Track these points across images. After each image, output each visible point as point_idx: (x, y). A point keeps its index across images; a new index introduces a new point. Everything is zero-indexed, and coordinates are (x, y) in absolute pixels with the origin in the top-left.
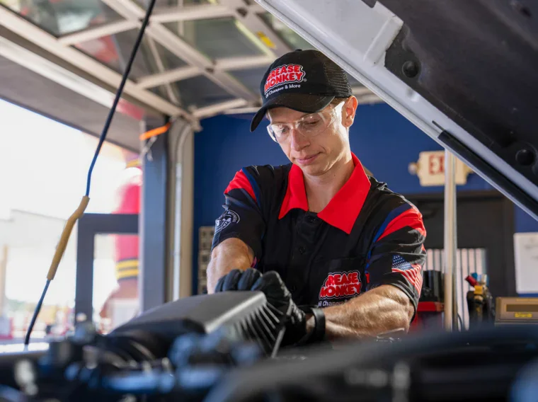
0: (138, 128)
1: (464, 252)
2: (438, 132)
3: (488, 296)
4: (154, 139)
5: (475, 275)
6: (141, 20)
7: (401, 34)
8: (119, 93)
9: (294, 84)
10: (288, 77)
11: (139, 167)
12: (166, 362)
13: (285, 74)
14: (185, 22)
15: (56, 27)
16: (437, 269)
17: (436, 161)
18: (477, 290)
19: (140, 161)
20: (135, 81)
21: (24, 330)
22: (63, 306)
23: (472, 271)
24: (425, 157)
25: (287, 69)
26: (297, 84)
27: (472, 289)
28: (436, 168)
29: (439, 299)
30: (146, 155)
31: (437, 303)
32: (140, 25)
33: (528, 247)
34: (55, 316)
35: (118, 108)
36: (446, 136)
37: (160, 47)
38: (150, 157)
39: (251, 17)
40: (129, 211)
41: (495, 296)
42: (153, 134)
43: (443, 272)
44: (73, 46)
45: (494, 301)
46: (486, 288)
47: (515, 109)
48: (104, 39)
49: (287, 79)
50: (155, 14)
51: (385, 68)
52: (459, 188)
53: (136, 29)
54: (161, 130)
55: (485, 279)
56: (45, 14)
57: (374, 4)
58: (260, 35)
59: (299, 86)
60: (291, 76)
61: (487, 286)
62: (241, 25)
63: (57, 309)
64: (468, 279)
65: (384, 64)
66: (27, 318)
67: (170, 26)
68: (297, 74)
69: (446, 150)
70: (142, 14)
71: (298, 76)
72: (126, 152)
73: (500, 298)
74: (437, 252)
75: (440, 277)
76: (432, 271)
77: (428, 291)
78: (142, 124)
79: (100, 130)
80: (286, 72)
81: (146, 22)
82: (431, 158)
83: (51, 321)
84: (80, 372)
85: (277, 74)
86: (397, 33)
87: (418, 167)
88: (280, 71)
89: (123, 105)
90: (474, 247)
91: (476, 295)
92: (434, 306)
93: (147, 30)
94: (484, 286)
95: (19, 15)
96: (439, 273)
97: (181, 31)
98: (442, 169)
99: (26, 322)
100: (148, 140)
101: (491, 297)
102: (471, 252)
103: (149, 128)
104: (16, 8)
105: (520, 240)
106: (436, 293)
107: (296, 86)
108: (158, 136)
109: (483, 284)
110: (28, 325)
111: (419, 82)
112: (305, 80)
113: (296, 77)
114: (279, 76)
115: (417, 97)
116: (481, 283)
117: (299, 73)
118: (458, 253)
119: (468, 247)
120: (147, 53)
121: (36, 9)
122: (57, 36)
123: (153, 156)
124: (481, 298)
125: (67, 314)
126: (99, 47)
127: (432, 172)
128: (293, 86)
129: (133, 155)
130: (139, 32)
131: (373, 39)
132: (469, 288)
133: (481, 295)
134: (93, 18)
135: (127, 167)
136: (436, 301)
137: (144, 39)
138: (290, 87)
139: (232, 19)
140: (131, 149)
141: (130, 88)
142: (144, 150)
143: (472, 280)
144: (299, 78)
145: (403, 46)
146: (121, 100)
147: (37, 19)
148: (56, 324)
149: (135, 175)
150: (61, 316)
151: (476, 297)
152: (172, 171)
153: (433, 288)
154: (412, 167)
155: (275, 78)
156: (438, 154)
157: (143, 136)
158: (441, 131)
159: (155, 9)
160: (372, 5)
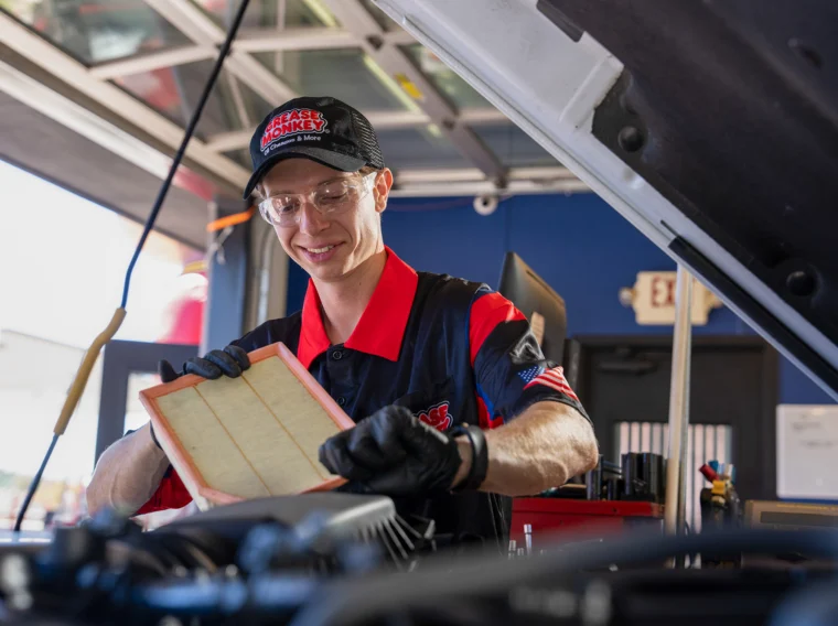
0: (205, 212)
1: (699, 429)
2: (669, 239)
3: (732, 498)
4: (228, 231)
5: (714, 464)
6: (218, 46)
7: (620, 82)
8: (179, 156)
9: (311, 135)
10: (302, 125)
11: (203, 273)
12: (231, 571)
13: (297, 121)
14: (286, 53)
15: (88, 51)
16: (656, 451)
17: (662, 286)
18: (716, 487)
19: (206, 264)
20: (204, 140)
21: (12, 517)
22: (73, 483)
23: (710, 458)
24: (645, 280)
25: (300, 115)
26: (314, 135)
27: (709, 485)
28: (661, 298)
29: (657, 498)
30: (216, 254)
31: (654, 505)
32: (216, 54)
33: (798, 427)
34: (61, 499)
35: (176, 180)
36: (680, 245)
37: (245, 89)
38: (221, 259)
39: (388, 50)
40: (184, 340)
41: (743, 498)
42: (228, 223)
43: (665, 457)
44: (111, 82)
45: (742, 505)
46: (730, 486)
47: (788, 208)
48: (158, 73)
49: (301, 128)
50: (240, 38)
51: (592, 136)
52: (695, 330)
53: (209, 60)
54: (241, 218)
55: (729, 471)
56: (71, 31)
57: (580, 35)
58: (400, 79)
59: (319, 138)
60: (306, 124)
61: (732, 482)
62: (373, 63)
63: (65, 487)
64: (703, 470)
65: (590, 129)
66: (16, 500)
67: (263, 58)
68: (315, 122)
69: (680, 267)
70: (221, 37)
71: (318, 125)
72: (185, 249)
73: (752, 501)
74: (657, 428)
75: (661, 465)
76: (649, 455)
77: (641, 484)
78: (212, 207)
79: (146, 213)
80: (298, 118)
81: (226, 50)
82: (655, 281)
83: (54, 505)
84: (99, 577)
85: (284, 121)
86: (613, 82)
87: (635, 294)
88: (289, 116)
89: (184, 176)
90: (715, 423)
91: (714, 495)
92: (650, 509)
93: (228, 63)
94: (728, 482)
95: (30, 29)
96: (660, 458)
97: (279, 67)
98: (670, 299)
99: (15, 507)
100: (219, 232)
101: (738, 500)
102: (710, 430)
103: (221, 214)
104: (28, 18)
105: (786, 415)
106: (654, 490)
107: (314, 138)
108: (236, 227)
109: (726, 478)
110: (18, 510)
111: (644, 159)
112: (328, 131)
113: (313, 126)
114: (287, 124)
115: (639, 182)
116: (723, 478)
117: (318, 121)
118: (689, 431)
119: (705, 422)
120: (225, 97)
121: (57, 21)
122: (88, 64)
123: (226, 257)
124: (722, 501)
125: (79, 497)
126: (153, 84)
127: (655, 304)
128: (309, 138)
129: (195, 254)
130: (213, 65)
131: (575, 90)
132: (704, 484)
133: (722, 496)
134: (144, 40)
135: (185, 272)
136: (654, 501)
137: (221, 76)
138: (305, 138)
139: (359, 51)
140: (193, 245)
141: (195, 149)
142: (213, 247)
143: (709, 472)
144: (318, 127)
145: (622, 103)
146: (181, 168)
147: (58, 37)
148: (62, 511)
149: (197, 285)
150: (70, 498)
151: (715, 498)
152: (255, 282)
153: (649, 480)
154: (625, 294)
155: (280, 126)
156: (665, 276)
157: (212, 226)
158: (673, 237)
159: (240, 32)
160: (576, 38)
